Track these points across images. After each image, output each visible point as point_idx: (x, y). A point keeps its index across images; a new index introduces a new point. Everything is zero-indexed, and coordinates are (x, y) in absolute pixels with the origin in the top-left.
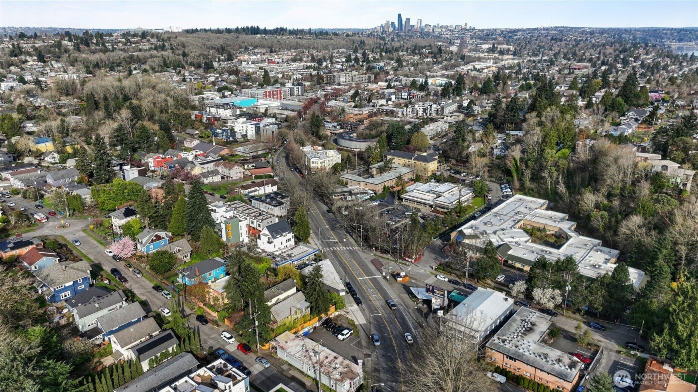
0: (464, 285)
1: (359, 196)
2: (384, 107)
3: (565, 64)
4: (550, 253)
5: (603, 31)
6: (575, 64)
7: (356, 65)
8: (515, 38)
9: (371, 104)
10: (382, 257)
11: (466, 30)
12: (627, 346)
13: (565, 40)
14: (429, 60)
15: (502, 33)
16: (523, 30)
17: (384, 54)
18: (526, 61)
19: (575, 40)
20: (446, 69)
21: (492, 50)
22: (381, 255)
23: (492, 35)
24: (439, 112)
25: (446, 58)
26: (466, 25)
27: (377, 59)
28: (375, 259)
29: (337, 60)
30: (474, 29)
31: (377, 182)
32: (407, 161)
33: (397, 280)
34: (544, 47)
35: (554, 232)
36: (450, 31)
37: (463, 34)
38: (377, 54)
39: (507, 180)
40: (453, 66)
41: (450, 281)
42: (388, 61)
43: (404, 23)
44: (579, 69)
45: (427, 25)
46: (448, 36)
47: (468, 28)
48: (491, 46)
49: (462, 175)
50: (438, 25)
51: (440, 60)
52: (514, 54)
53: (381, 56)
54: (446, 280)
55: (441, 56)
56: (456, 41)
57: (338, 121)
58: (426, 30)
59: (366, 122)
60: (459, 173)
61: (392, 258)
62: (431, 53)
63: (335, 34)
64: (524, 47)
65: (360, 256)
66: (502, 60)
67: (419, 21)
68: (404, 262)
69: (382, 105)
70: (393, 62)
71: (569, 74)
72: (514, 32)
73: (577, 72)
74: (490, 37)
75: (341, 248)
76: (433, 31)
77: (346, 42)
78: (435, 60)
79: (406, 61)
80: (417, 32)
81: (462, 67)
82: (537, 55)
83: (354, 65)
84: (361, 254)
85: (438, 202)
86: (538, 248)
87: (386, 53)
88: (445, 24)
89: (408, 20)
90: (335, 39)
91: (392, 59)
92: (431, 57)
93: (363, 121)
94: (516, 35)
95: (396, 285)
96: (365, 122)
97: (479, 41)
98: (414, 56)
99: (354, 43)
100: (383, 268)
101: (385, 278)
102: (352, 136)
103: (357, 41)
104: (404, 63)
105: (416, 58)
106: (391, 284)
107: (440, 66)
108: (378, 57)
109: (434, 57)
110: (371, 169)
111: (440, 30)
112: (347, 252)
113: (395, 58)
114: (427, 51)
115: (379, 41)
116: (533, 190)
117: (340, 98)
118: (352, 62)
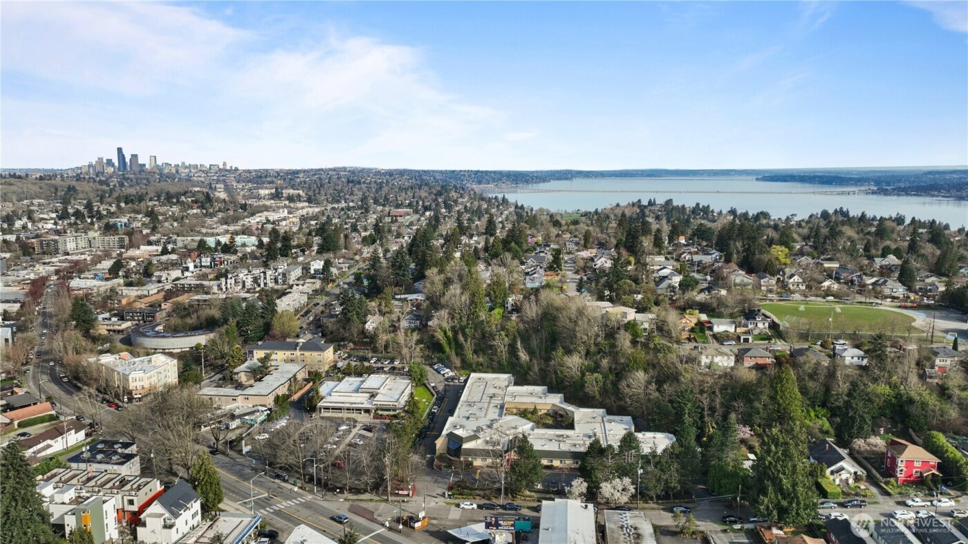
0: (503, 507)
1: (247, 417)
2: (182, 282)
3: (382, 211)
4: (567, 436)
5: (402, 173)
6: (395, 211)
7: (79, 222)
8: (298, 180)
9: (154, 278)
10: (361, 500)
11: (227, 170)
12: (725, 522)
13: (364, 183)
14: (195, 211)
15: (278, 175)
16: (304, 171)
17: (123, 205)
18: (329, 208)
19: (375, 182)
20: (226, 223)
21: (277, 196)
22: (355, 497)
23: (266, 177)
24: (280, 281)
25: (220, 208)
26: (224, 164)
27: (113, 213)
28: (352, 506)
29: (41, 216)
30: (236, 169)
31: (264, 392)
32: (288, 353)
33: (413, 528)
34: (342, 191)
35: (546, 411)
36: (203, 171)
37: (223, 176)
38: (111, 206)
39: (438, 358)
40: (235, 220)
41: (480, 507)
42: (132, 215)
43: (128, 160)
44: (401, 216)
45: (167, 164)
46: (202, 179)
47: (228, 168)
48: (273, 191)
49: (372, 361)
50: (183, 163)
51: (212, 211)
52: (309, 200)
53: (118, 207)
54: (475, 506)
55: (212, 206)
56: (218, 186)
57: (110, 311)
58: (166, 171)
59: (167, 306)
60: (365, 359)
61: (378, 498)
62: (196, 202)
63: (14, 176)
64: (317, 192)
65: (324, 508)
66: (297, 209)
67: (153, 158)
68: (401, 499)
69: (178, 279)
70: (140, 216)
71: (392, 222)
72: (295, 173)
73: (400, 219)
74: (264, 179)
75: (285, 504)
76: (177, 172)
77: (41, 188)
78: (204, 211)
79: (162, 215)
80: (154, 173)
81: (247, 220)
82: (338, 202)
83: (75, 223)
84: (325, 504)
85: (379, 403)
86: (551, 435)
87: (126, 203)
88: (193, 163)
89: (134, 157)
90: (20, 184)
91: (138, 212)
92: (198, 208)
93: (160, 306)
94: (298, 177)
95: (416, 534)
96: (163, 306)
97: (250, 185)
98: (171, 207)
99: (56, 189)
100: (375, 517)
101: (390, 529)
102: (157, 329)
103: (61, 186)
104: (160, 218)
105: (175, 209)
106: (407, 536)
107: (215, 219)
108: (113, 209)
109: (202, 207)
110: (237, 373)
111: (187, 170)
112: (300, 508)
113: (144, 210)
114: (190, 200)
115: (99, 187)
116: (482, 365)
117: (87, 274)
118: (70, 218)
